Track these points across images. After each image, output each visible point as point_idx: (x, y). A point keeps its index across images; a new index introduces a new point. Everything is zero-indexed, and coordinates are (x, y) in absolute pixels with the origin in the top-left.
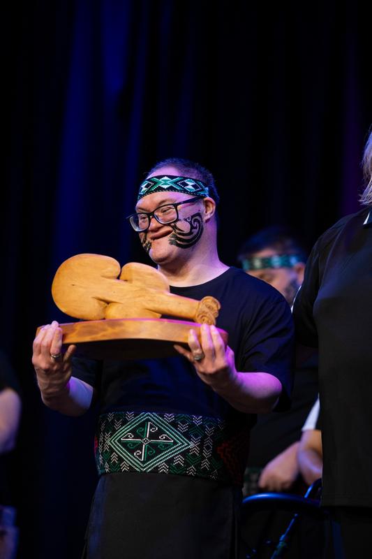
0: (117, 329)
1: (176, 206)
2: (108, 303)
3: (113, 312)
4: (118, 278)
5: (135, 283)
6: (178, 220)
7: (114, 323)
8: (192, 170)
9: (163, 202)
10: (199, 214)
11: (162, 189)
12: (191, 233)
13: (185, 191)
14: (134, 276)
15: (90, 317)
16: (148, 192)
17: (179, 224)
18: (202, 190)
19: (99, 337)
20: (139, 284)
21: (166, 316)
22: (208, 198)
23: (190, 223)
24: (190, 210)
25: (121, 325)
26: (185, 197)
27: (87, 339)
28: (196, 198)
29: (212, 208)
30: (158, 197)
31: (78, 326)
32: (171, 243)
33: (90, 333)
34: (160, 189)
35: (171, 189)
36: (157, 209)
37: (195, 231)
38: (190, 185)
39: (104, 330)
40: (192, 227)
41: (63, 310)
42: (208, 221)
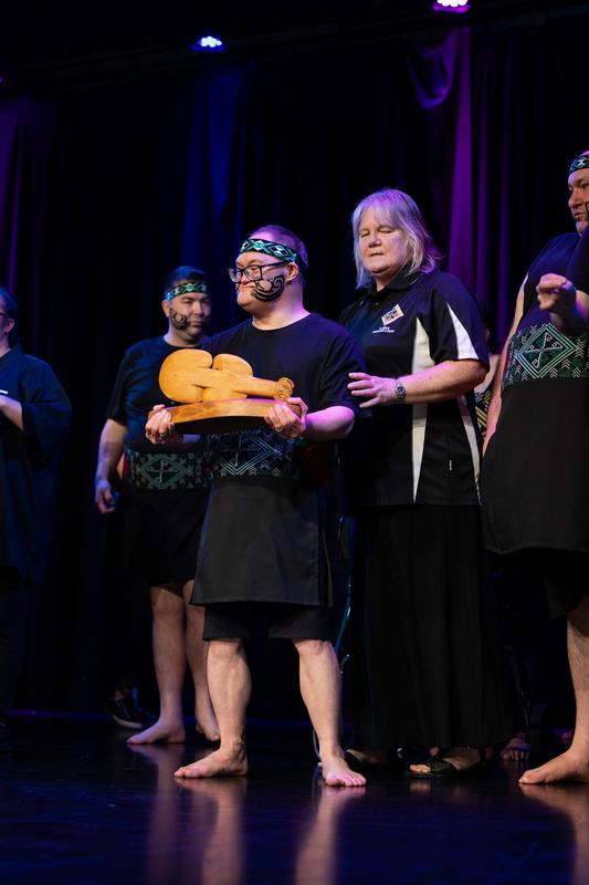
0: (211, 410)
1: (261, 267)
2: (204, 388)
3: (209, 396)
4: (211, 367)
5: (224, 370)
6: (261, 279)
7: (209, 405)
8: (286, 237)
9: (253, 261)
10: (282, 276)
11: (255, 251)
12: (271, 291)
13: (273, 255)
14: (224, 365)
15: (191, 401)
16: (245, 251)
17: (261, 283)
18: (290, 256)
19: (198, 417)
20: (228, 371)
21: (251, 396)
22: (293, 263)
23: (272, 283)
24: (275, 273)
25: (213, 406)
26: (273, 260)
27: (188, 419)
28: (283, 263)
29: (295, 272)
30: (251, 256)
31: (181, 409)
32: (252, 295)
33: (190, 414)
34: (254, 250)
35: (262, 251)
36: (249, 266)
37: (275, 290)
38: (279, 250)
39: (200, 411)
40: (273, 286)
41: (169, 396)
42: (290, 282)
